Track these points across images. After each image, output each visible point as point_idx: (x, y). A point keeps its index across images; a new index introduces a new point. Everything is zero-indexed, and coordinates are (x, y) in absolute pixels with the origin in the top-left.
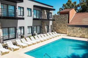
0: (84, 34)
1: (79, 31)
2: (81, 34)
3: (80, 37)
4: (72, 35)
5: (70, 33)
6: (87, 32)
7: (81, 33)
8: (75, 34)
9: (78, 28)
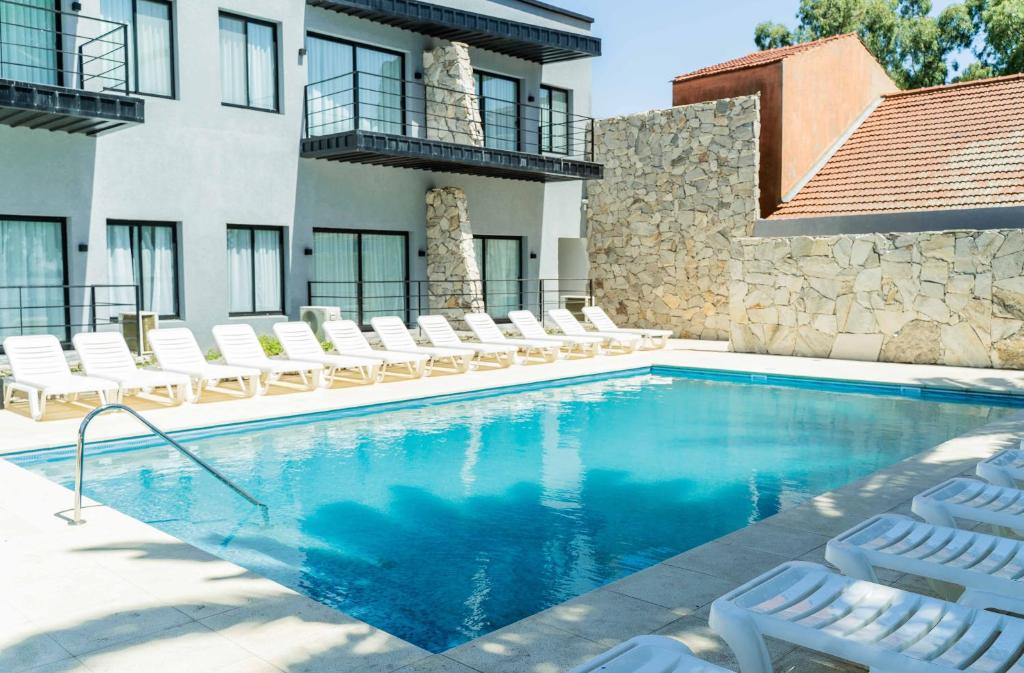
0: (934, 310)
1: (867, 281)
2: (892, 321)
3: (882, 359)
4: (785, 340)
5: (770, 316)
6: (962, 285)
7: (891, 300)
8: (825, 323)
9: (861, 244)
